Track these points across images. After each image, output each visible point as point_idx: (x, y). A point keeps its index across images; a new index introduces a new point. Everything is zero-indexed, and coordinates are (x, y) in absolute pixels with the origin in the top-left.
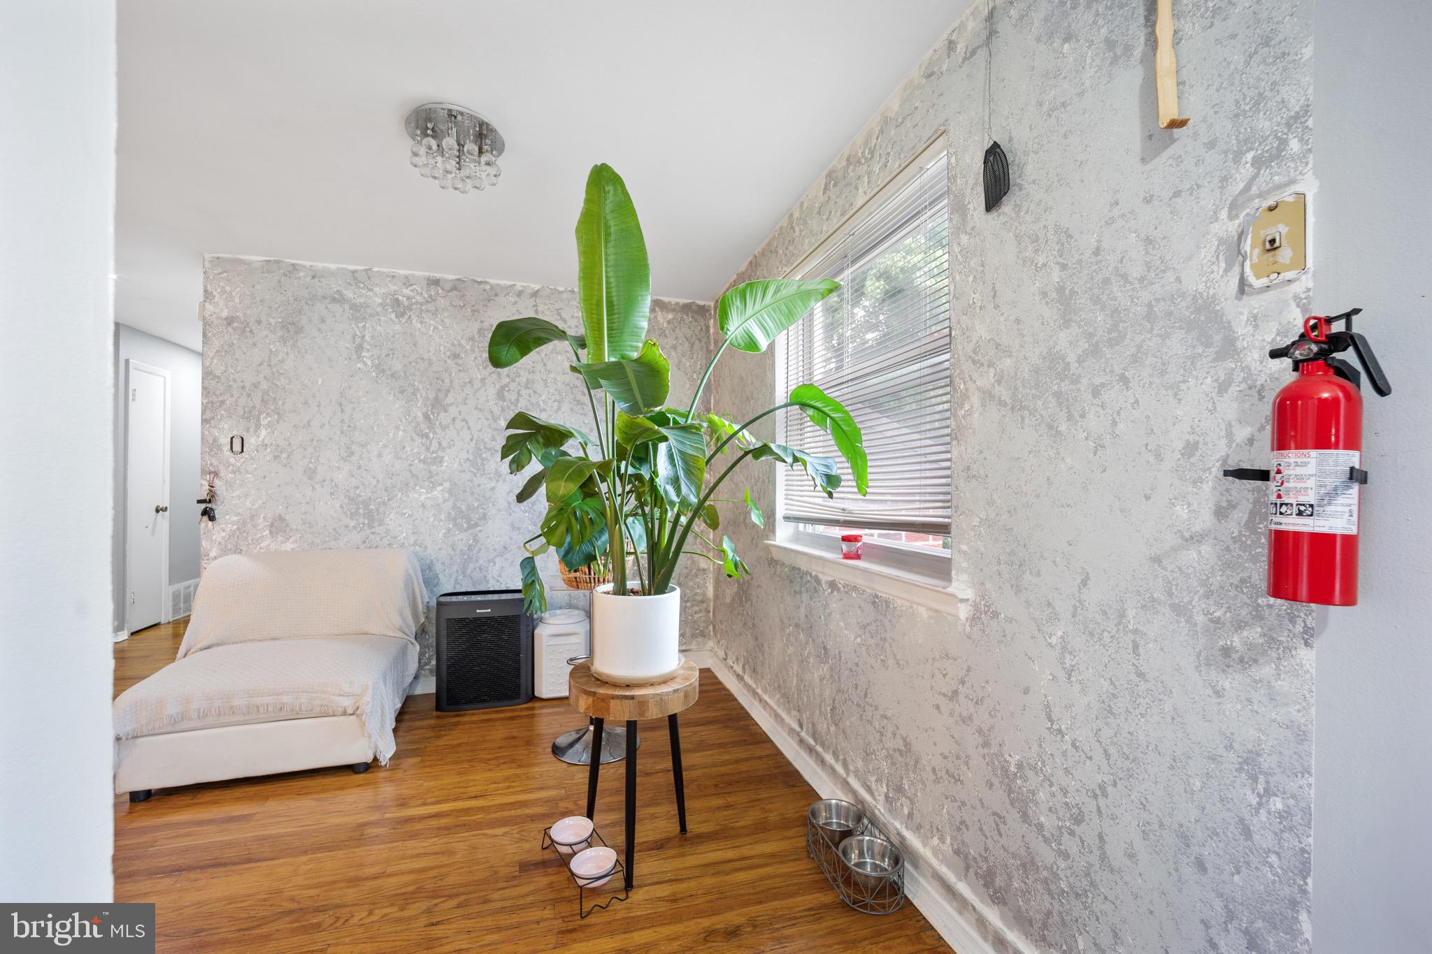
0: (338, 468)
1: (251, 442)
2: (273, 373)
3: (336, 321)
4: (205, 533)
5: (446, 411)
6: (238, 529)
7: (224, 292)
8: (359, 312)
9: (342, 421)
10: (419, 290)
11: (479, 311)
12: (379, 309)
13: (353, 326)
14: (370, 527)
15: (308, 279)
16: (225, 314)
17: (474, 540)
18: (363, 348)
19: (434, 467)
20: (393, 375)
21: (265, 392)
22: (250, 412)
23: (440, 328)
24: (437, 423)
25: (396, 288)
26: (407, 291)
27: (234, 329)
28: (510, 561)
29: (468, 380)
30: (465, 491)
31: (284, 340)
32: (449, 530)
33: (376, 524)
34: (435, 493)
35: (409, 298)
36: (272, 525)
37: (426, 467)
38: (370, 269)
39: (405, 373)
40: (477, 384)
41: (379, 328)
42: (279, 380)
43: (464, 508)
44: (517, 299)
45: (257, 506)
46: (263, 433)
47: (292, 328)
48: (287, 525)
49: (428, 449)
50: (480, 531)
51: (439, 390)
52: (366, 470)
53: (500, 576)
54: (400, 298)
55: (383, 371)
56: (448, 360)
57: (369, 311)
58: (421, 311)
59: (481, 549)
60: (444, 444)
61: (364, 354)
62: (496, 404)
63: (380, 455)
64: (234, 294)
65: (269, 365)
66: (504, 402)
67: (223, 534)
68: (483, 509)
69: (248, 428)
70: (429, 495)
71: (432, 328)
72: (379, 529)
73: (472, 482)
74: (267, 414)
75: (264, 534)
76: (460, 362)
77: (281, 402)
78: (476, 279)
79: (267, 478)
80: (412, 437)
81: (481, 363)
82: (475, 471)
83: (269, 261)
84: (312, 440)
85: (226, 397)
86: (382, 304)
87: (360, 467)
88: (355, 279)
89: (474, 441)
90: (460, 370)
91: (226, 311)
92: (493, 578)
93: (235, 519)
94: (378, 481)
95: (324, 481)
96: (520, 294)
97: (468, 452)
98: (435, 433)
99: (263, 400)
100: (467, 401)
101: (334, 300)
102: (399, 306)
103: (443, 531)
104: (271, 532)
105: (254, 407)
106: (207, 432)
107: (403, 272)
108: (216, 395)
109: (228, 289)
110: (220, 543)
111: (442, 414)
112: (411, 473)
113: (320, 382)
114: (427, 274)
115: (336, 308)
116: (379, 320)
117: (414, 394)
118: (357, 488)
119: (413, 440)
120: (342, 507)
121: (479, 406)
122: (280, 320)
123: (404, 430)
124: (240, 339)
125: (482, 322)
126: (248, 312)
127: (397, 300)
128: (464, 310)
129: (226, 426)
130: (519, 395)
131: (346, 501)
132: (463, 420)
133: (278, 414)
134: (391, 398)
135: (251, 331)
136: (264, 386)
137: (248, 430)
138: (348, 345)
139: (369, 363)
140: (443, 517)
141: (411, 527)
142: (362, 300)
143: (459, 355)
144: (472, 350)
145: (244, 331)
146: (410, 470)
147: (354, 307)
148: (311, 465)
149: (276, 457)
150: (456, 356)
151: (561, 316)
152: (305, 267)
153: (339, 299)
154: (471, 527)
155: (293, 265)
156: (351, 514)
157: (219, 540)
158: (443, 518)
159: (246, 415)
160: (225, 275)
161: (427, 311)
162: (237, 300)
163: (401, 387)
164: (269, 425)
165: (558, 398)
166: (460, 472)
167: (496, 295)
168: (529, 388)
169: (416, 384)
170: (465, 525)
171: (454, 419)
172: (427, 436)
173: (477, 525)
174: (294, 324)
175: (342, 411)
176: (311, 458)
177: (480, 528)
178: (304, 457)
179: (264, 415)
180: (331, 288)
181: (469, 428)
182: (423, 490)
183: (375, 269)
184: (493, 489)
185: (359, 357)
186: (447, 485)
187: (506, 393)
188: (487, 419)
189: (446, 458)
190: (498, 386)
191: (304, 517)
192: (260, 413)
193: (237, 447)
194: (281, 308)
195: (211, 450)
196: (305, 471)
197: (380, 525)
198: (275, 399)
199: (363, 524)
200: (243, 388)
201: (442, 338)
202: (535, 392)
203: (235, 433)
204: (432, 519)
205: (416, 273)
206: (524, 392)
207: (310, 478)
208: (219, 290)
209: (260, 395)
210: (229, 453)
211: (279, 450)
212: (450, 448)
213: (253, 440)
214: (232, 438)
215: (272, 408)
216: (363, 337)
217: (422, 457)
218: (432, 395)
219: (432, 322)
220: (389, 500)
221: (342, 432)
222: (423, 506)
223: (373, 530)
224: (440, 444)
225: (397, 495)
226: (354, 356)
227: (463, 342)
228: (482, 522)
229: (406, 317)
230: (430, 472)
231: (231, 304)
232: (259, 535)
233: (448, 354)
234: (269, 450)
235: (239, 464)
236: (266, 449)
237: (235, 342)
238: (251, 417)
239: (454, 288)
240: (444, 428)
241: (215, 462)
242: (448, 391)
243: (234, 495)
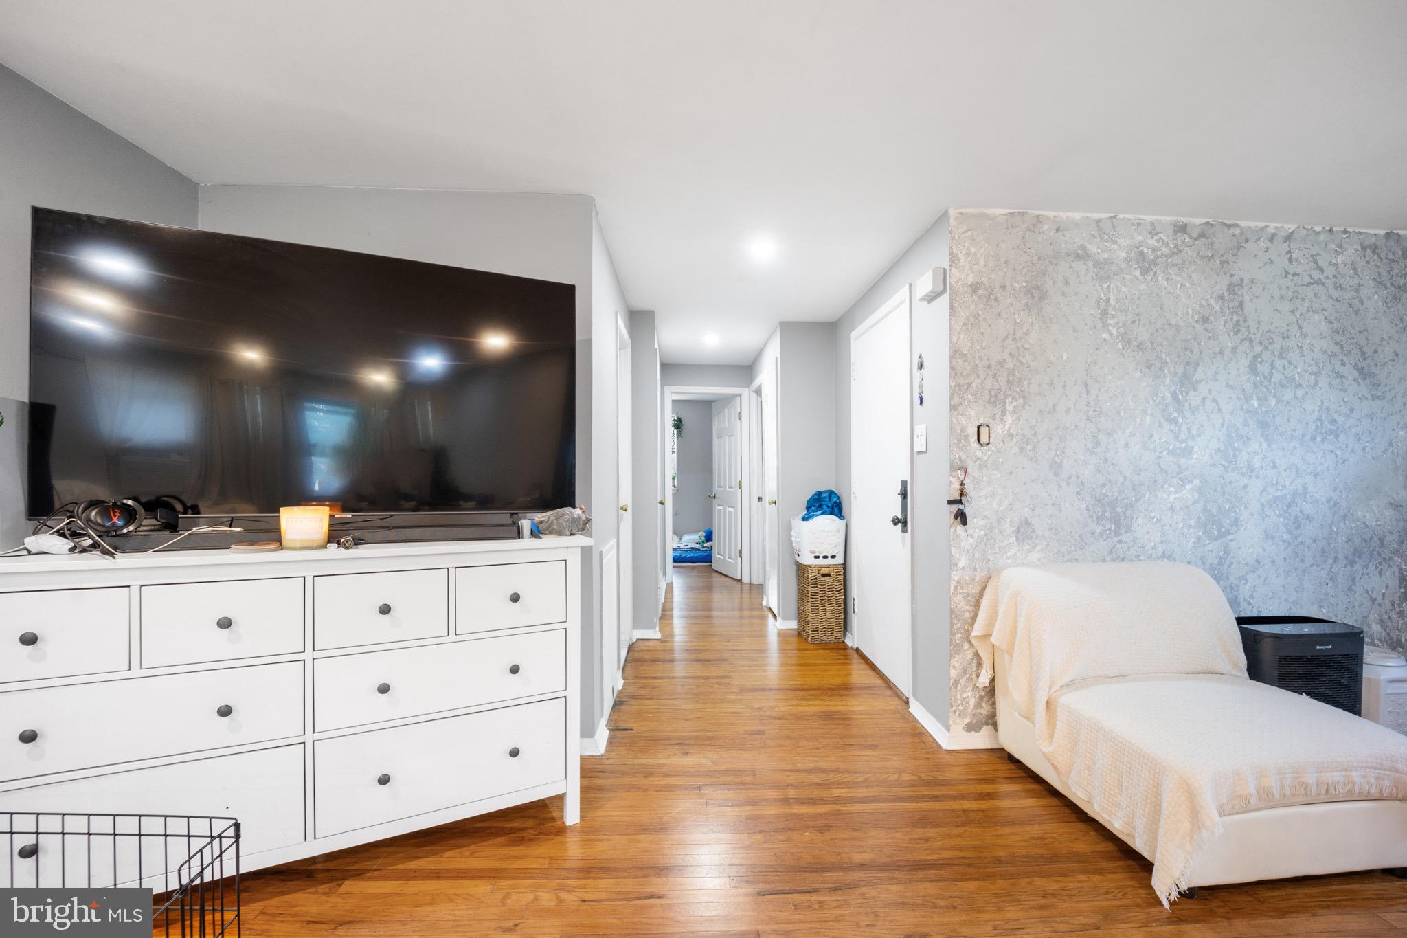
0: (1085, 461)
1: (998, 430)
2: (1018, 348)
3: (1080, 283)
4: (954, 539)
5: (1195, 389)
6: (985, 535)
7: (968, 254)
8: (1104, 271)
9: (1088, 405)
10: (1165, 240)
11: (1228, 262)
12: (1123, 266)
13: (1098, 287)
14: (1117, 534)
15: (1052, 233)
16: (970, 280)
17: (1225, 551)
18: (1107, 314)
19: (1184, 460)
20: (1139, 347)
21: (1011, 372)
22: (996, 396)
23: (1188, 285)
24: (1186, 404)
25: (1140, 238)
26: (1152, 242)
27: (979, 297)
28: (1263, 579)
29: (1217, 350)
30: (1216, 490)
31: (1028, 308)
32: (1199, 538)
33: (1123, 531)
34: (1185, 492)
35: (1154, 250)
36: (1018, 531)
37: (1175, 460)
38: (1115, 217)
39: (1152, 343)
40: (1227, 352)
41: (1124, 289)
42: (1024, 356)
43: (1214, 511)
44: (1270, 245)
45: (1003, 507)
46: (1009, 419)
47: (1036, 294)
48: (1033, 531)
49: (1177, 437)
50: (1232, 540)
51: (1187, 363)
52: (1113, 464)
53: (1252, 597)
54: (1146, 250)
55: (1129, 341)
56: (1196, 326)
57: (1113, 268)
58: (1167, 264)
59: (1231, 564)
60: (1194, 431)
61: (1109, 321)
62: (1249, 379)
63: (1127, 446)
64: (979, 255)
65: (1014, 339)
66: (1257, 376)
67: (972, 541)
68: (1234, 512)
69: (995, 415)
70: (1177, 495)
71: (1179, 286)
72: (1125, 537)
73: (1223, 479)
74: (1013, 399)
75: (1011, 541)
76: (1209, 327)
77: (1026, 383)
78: (1226, 222)
79: (1013, 475)
80: (1160, 422)
81: (1231, 327)
82: (1227, 465)
83: (1013, 214)
84: (1058, 428)
85: (972, 379)
86: (1126, 259)
87: (1106, 461)
88: (1100, 229)
89: (1225, 426)
90: (1210, 338)
91: (971, 276)
92: (1245, 600)
93: (982, 522)
94: (1125, 477)
95: (1070, 478)
96: (1272, 238)
97: (1219, 440)
98: (1184, 417)
99: (1008, 382)
100: (1218, 376)
101: (1078, 257)
102: (1144, 260)
103: (1193, 541)
104: (1017, 539)
105: (1000, 390)
106: (955, 421)
107: (1149, 218)
108: (963, 376)
109: (973, 250)
110: (968, 552)
111: (1192, 393)
112: (1160, 467)
113: (1065, 358)
114: (1175, 218)
115: (1079, 266)
116: (1124, 278)
117: (1161, 369)
118: (1103, 486)
119: (1161, 426)
120: (1088, 510)
121: (1230, 383)
122: (1024, 284)
123: (1152, 414)
124: (984, 309)
125: (1232, 276)
126: (993, 276)
127: (1142, 252)
128: (1212, 261)
129: (973, 413)
130: (1273, 367)
131: (1093, 502)
132: (1214, 400)
133: (1024, 397)
134: (1138, 374)
135: (996, 299)
136: (1010, 364)
137: (994, 417)
138: (1092, 311)
139: (1115, 332)
140: (1192, 522)
141: (1159, 534)
142: (1106, 255)
143: (1208, 319)
144: (1223, 313)
145: (989, 299)
146: (1158, 464)
147: (1098, 264)
148: (1056, 459)
149: (1022, 449)
150: (1205, 320)
151: (1317, 263)
152: (1049, 218)
153: (1082, 255)
154: (1222, 535)
155: (1037, 216)
156: (1098, 518)
157: (967, 547)
158: (1192, 524)
159: (992, 399)
160: (970, 233)
161: (1174, 265)
162: (982, 263)
163: (1148, 361)
164: (1015, 411)
165: (1315, 369)
166: (1211, 465)
167: (1247, 241)
168: (1284, 358)
169: (1164, 356)
170: (1216, 533)
171: (1204, 399)
172: (1175, 421)
173: (1228, 533)
174: (1038, 287)
175: (1088, 392)
176: (1057, 450)
177: (1230, 537)
178: (1050, 449)
179: (1010, 399)
180: (1074, 243)
181: (1220, 410)
182: (1172, 489)
183: (1121, 216)
184: (1245, 487)
185: (1105, 325)
186: (1197, 482)
187: (1259, 365)
188: (1238, 399)
189: (1196, 449)
190: (1250, 356)
191: (1050, 522)
192: (1006, 397)
193: (984, 439)
194: (1025, 270)
195: (959, 441)
196: (1050, 466)
197: (1127, 532)
198: (1020, 379)
199: (1110, 530)
200: (989, 367)
201: (1190, 297)
202: (1290, 363)
203: (982, 421)
204: (1181, 525)
205: (1163, 218)
206: (1278, 364)
207: (1056, 474)
208: (964, 251)
209: (1005, 374)
210: (976, 445)
211: (1025, 440)
212: (1199, 435)
213: (999, 430)
214: (979, 427)
215: (1018, 390)
216: (1108, 300)
217: (1171, 448)
218: (1180, 370)
219: (1179, 279)
220: (1137, 501)
221: (1088, 419)
222: (1172, 508)
223: (1119, 538)
224: (1189, 430)
225: (1145, 495)
226: (1099, 325)
227: (1212, 302)
228: (1233, 530)
229: (1152, 273)
230: (1179, 466)
231: (976, 267)
232: (1006, 543)
233: (1196, 317)
234: (1015, 440)
235: (986, 458)
236: (1012, 439)
237: (980, 313)
238: (996, 400)
239: (1202, 235)
240: (1194, 410)
241: (963, 456)
242: (1197, 364)
243: (980, 495)
